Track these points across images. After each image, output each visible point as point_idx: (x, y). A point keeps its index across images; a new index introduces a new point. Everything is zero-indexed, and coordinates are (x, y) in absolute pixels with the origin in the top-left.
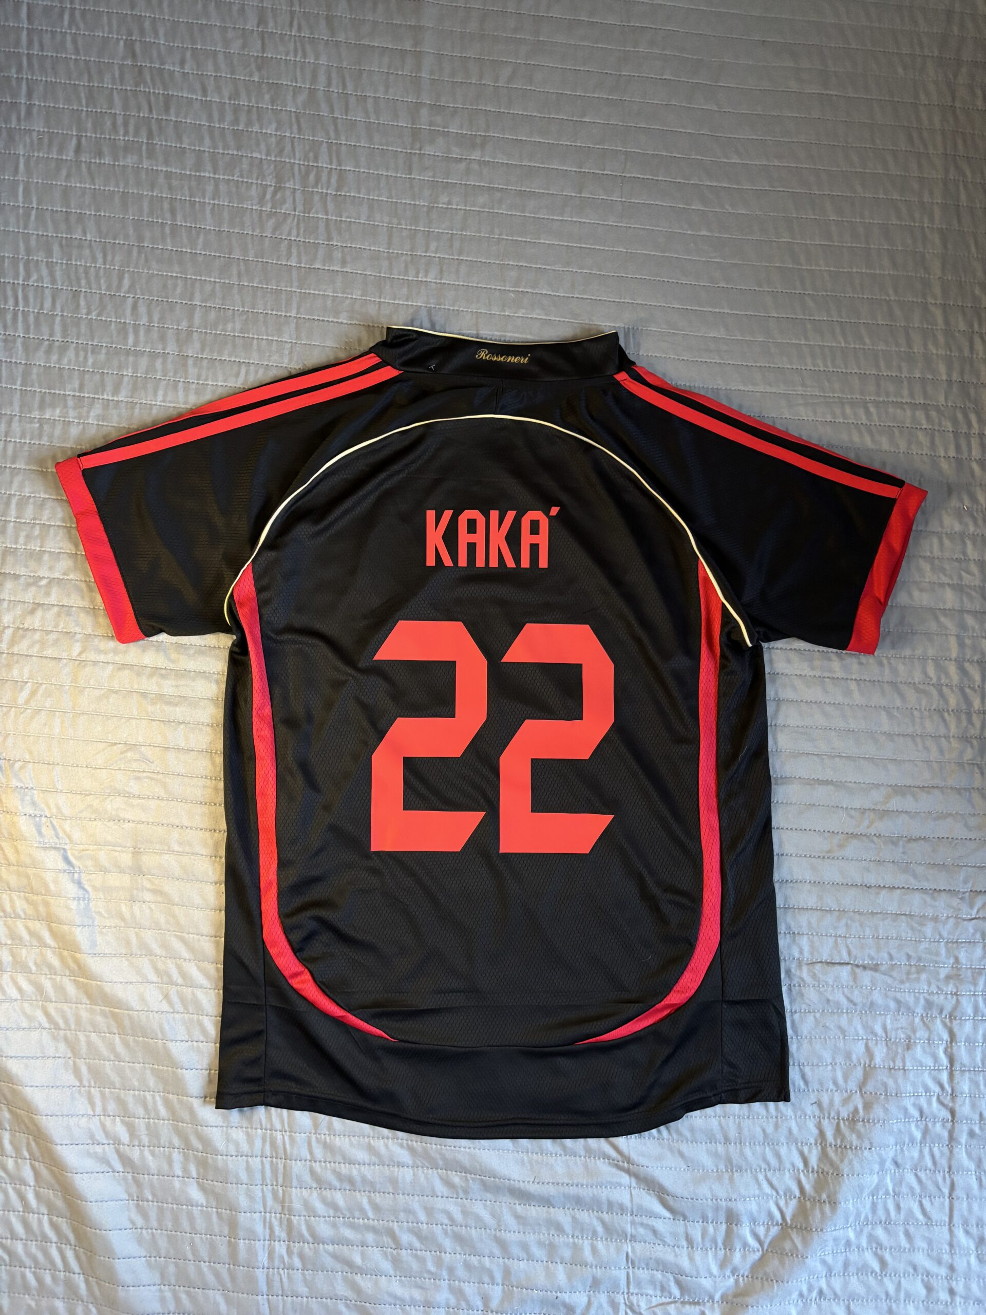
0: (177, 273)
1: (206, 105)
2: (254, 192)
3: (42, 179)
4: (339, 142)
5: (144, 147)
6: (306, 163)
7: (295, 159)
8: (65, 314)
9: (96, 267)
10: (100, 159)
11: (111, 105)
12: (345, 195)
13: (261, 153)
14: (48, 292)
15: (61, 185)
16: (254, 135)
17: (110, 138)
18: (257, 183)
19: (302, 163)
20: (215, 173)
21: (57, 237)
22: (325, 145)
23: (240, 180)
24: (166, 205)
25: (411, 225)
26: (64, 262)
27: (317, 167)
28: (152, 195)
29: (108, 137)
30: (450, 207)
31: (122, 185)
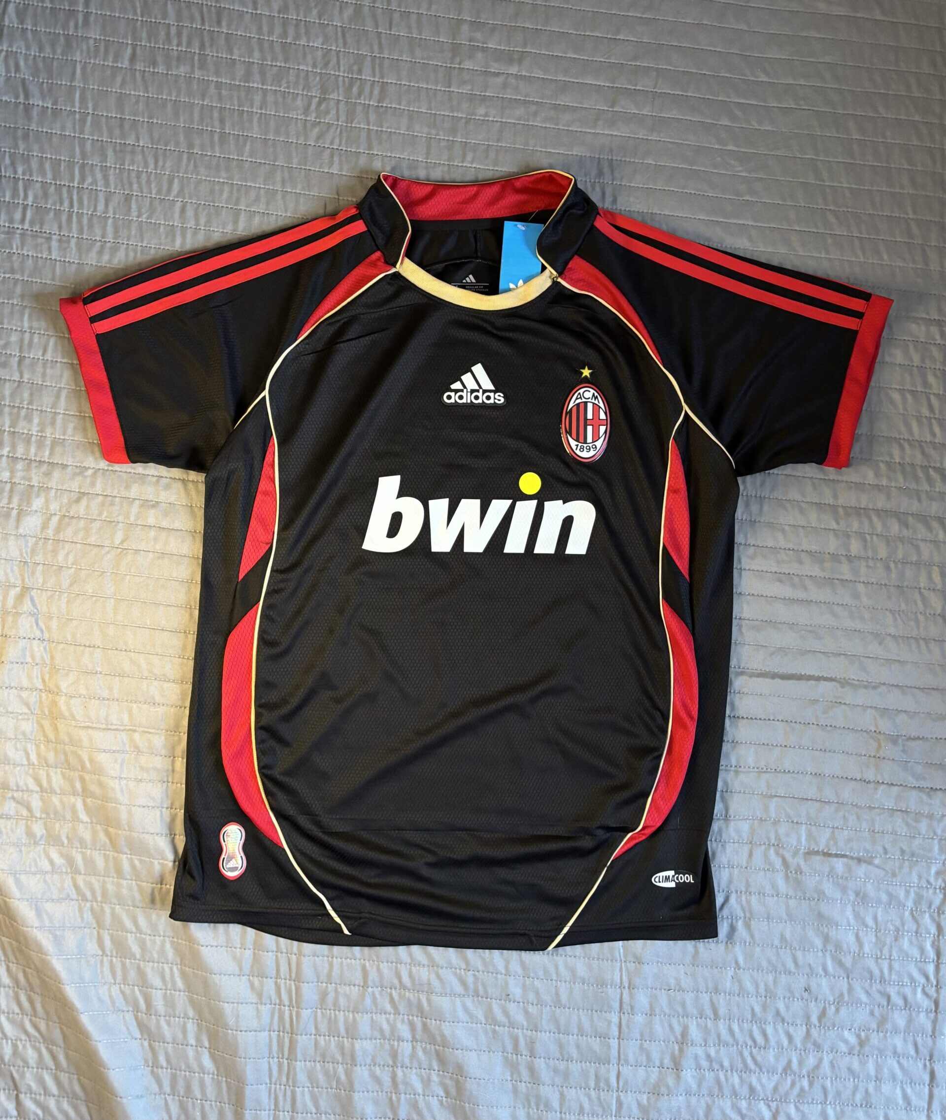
0: (224, 179)
1: (256, 17)
2: (299, 102)
3: (99, 86)
4: (382, 56)
5: (196, 58)
6: (350, 76)
7: (339, 71)
8: (117, 216)
9: (147, 172)
10: (154, 68)
11: (165, 16)
12: (386, 107)
13: (307, 65)
14: (101, 196)
15: (116, 92)
16: (301, 48)
17: (164, 48)
18: (302, 94)
19: (346, 75)
20: (263, 84)
21: (111, 142)
22: (369, 59)
23: (287, 90)
24: (216, 114)
25: (449, 136)
26: (118, 166)
27: (361, 79)
28: (203, 105)
29: (161, 46)
30: (487, 119)
31: (174, 94)
